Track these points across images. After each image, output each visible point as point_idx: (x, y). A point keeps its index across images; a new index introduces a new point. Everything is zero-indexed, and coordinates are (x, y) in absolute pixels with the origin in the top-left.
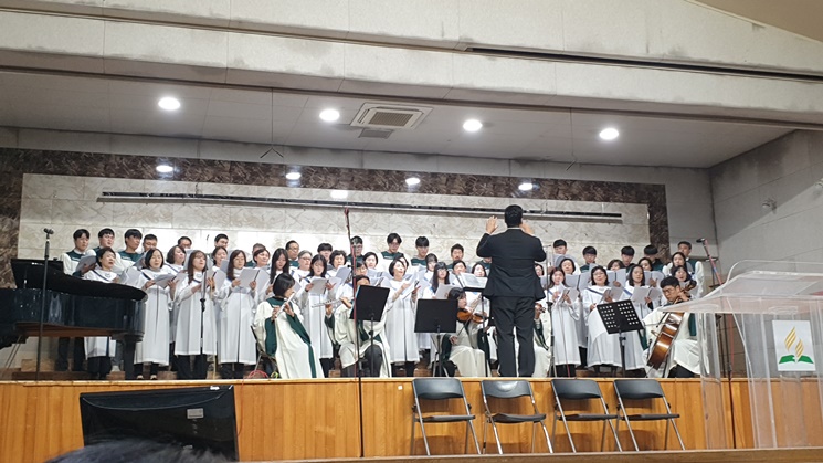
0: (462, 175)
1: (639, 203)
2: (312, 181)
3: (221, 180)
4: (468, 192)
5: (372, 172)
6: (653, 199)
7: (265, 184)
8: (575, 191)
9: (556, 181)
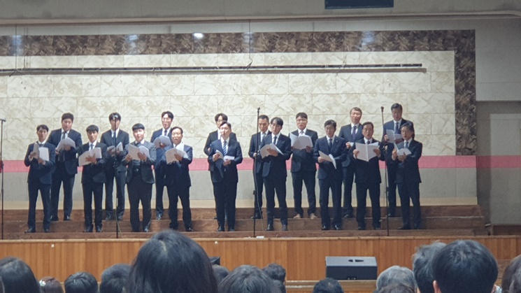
0: (265, 34)
1: (446, 49)
2: (124, 49)
4: (271, 49)
5: (178, 36)
6: (461, 45)
7: (83, 54)
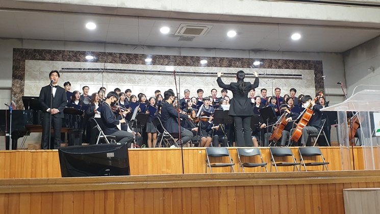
0: (227, 58)
1: (310, 69)
2: (157, 62)
3: (116, 62)
4: (230, 66)
5: (184, 57)
6: (317, 68)
7: (136, 63)
8: (280, 64)
9: (271, 60)
